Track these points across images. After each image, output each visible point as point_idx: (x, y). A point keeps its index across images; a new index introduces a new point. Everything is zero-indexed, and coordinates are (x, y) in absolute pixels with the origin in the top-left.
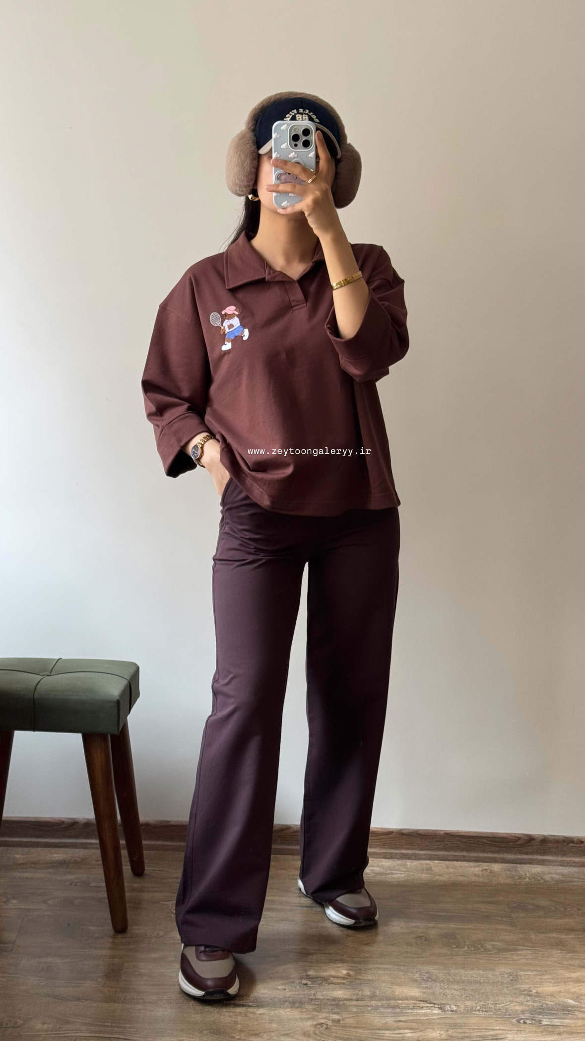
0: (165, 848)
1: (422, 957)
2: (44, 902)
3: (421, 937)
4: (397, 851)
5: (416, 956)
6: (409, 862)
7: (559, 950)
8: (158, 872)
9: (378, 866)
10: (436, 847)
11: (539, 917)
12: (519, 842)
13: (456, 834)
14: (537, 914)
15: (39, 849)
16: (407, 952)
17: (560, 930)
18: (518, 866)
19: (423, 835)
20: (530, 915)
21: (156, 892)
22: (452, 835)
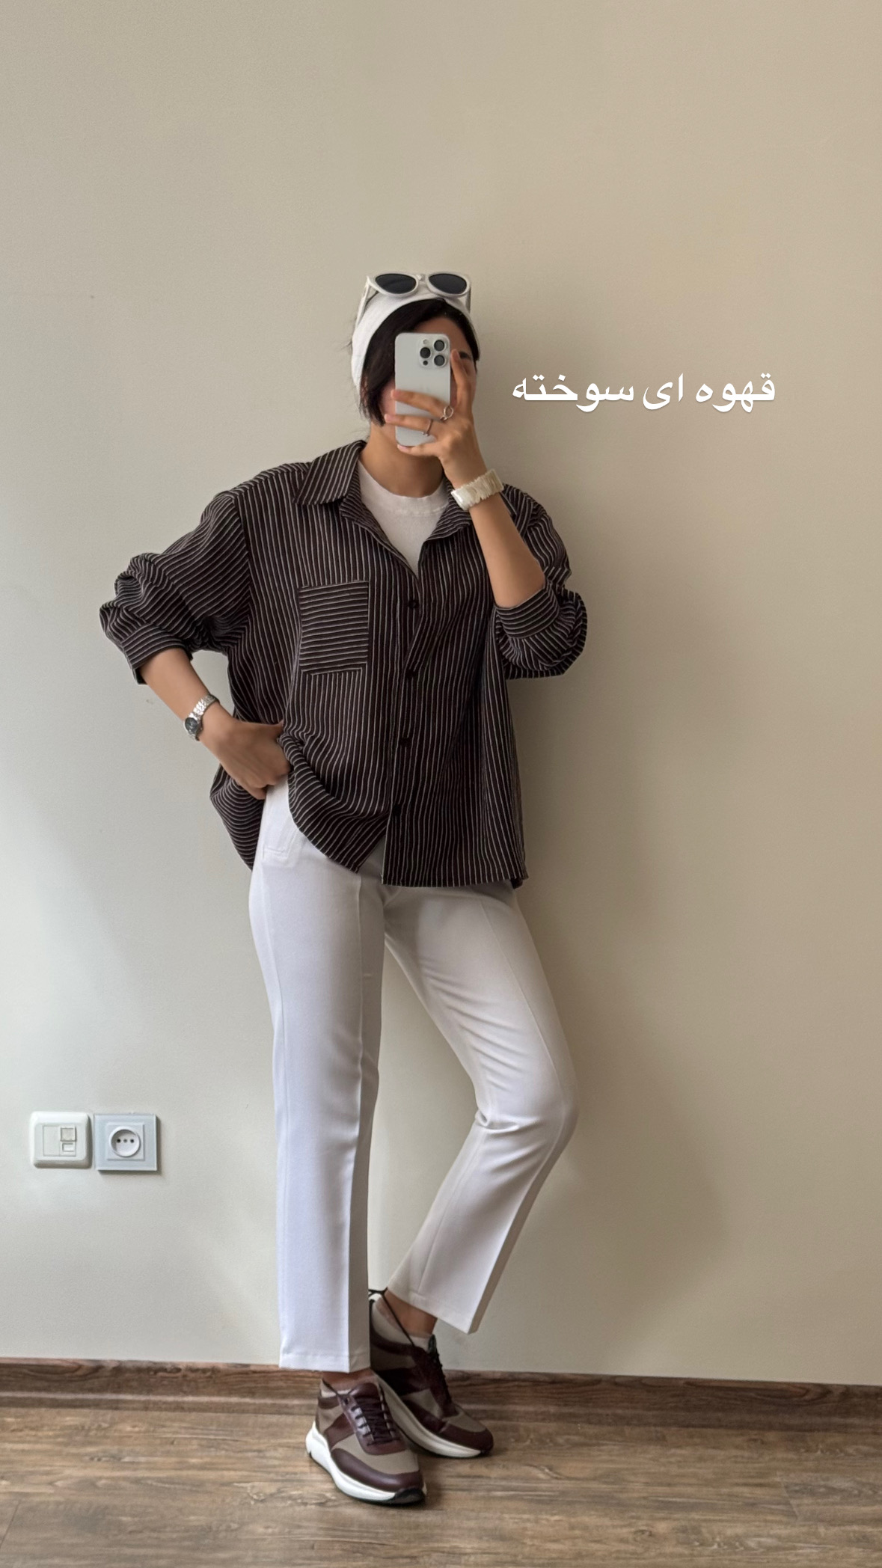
0: (241, 1410)
1: (644, 1559)
2: (51, 1483)
3: (643, 1532)
4: (609, 1412)
5: (633, 1556)
6: (627, 1430)
7: (859, 1547)
8: (230, 1442)
9: (577, 1434)
10: (673, 1405)
11: (833, 1504)
12: (807, 1397)
13: (707, 1384)
14: (831, 1500)
15: (43, 1410)
16: (618, 1551)
17: (863, 1522)
18: (807, 1434)
19: (651, 1386)
20: (819, 1501)
21: (228, 1469)
22: (699, 1386)
